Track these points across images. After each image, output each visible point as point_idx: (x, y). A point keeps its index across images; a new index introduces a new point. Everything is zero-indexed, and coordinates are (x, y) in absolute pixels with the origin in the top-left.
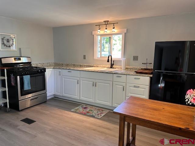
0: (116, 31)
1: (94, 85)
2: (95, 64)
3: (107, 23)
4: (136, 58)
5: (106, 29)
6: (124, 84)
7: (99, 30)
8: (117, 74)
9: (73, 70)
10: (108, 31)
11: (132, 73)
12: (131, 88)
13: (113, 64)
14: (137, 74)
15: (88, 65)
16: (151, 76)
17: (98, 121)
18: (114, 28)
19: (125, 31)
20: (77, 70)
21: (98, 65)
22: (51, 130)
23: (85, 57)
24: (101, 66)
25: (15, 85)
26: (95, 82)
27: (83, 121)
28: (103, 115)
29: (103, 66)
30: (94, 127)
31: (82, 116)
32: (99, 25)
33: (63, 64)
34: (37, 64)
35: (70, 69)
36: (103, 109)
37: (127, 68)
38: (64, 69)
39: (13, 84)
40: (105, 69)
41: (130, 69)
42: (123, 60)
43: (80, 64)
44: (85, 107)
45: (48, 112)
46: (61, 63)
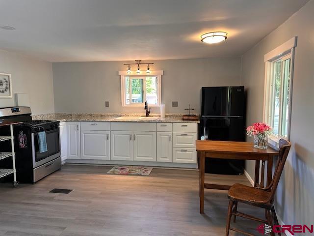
0: (150, 72)
1: (132, 138)
2: (124, 113)
3: (139, 63)
4: (175, 104)
5: (139, 69)
6: (170, 134)
7: (129, 71)
8: (162, 122)
9: (99, 121)
10: (140, 72)
11: (179, 121)
12: (178, 137)
13: (149, 112)
14: (184, 121)
15: (113, 114)
16: (199, 122)
17: (148, 178)
18: (148, 69)
19: (162, 72)
20: (105, 122)
21: (128, 113)
22: (101, 194)
23: (107, 104)
24: (133, 114)
25: (26, 147)
26: (133, 135)
27: (131, 181)
28: (149, 172)
29: (135, 114)
30: (149, 184)
31: (126, 176)
32: (129, 64)
33: (71, 115)
34: (36, 117)
35: (95, 121)
36: (145, 167)
37: (166, 116)
38: (86, 121)
39: (22, 145)
40: (140, 118)
41: (170, 116)
42: (162, 107)
43: (100, 113)
44: (121, 168)
45: (78, 180)
46: (67, 113)
